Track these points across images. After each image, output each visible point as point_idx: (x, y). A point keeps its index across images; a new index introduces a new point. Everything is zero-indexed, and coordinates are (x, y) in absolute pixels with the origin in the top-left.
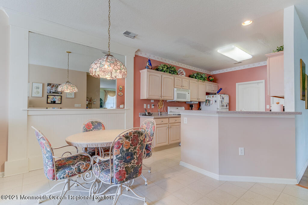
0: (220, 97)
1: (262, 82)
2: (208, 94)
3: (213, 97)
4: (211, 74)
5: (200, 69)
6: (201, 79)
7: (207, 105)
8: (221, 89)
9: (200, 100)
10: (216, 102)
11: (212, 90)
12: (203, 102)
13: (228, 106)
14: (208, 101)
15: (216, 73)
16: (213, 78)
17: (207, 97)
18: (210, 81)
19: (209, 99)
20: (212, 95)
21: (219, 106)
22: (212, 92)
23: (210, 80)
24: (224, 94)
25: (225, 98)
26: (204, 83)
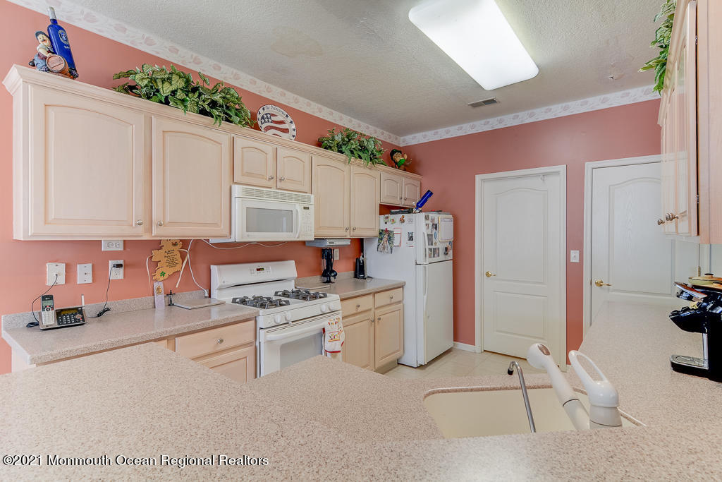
0: (423, 222)
1: (557, 173)
2: (386, 209)
3: (402, 221)
4: (401, 146)
5: (363, 124)
6: (360, 157)
7: (384, 248)
8: (429, 194)
9: (359, 234)
10: (411, 238)
11: (401, 199)
12: (370, 239)
13: (451, 252)
14: (386, 235)
15: (413, 142)
16: (406, 157)
17: (382, 223)
18: (396, 165)
19: (390, 227)
20: (400, 216)
21: (423, 256)
22: (402, 203)
23: (396, 163)
24: (439, 211)
25: (442, 226)
26: (373, 173)
